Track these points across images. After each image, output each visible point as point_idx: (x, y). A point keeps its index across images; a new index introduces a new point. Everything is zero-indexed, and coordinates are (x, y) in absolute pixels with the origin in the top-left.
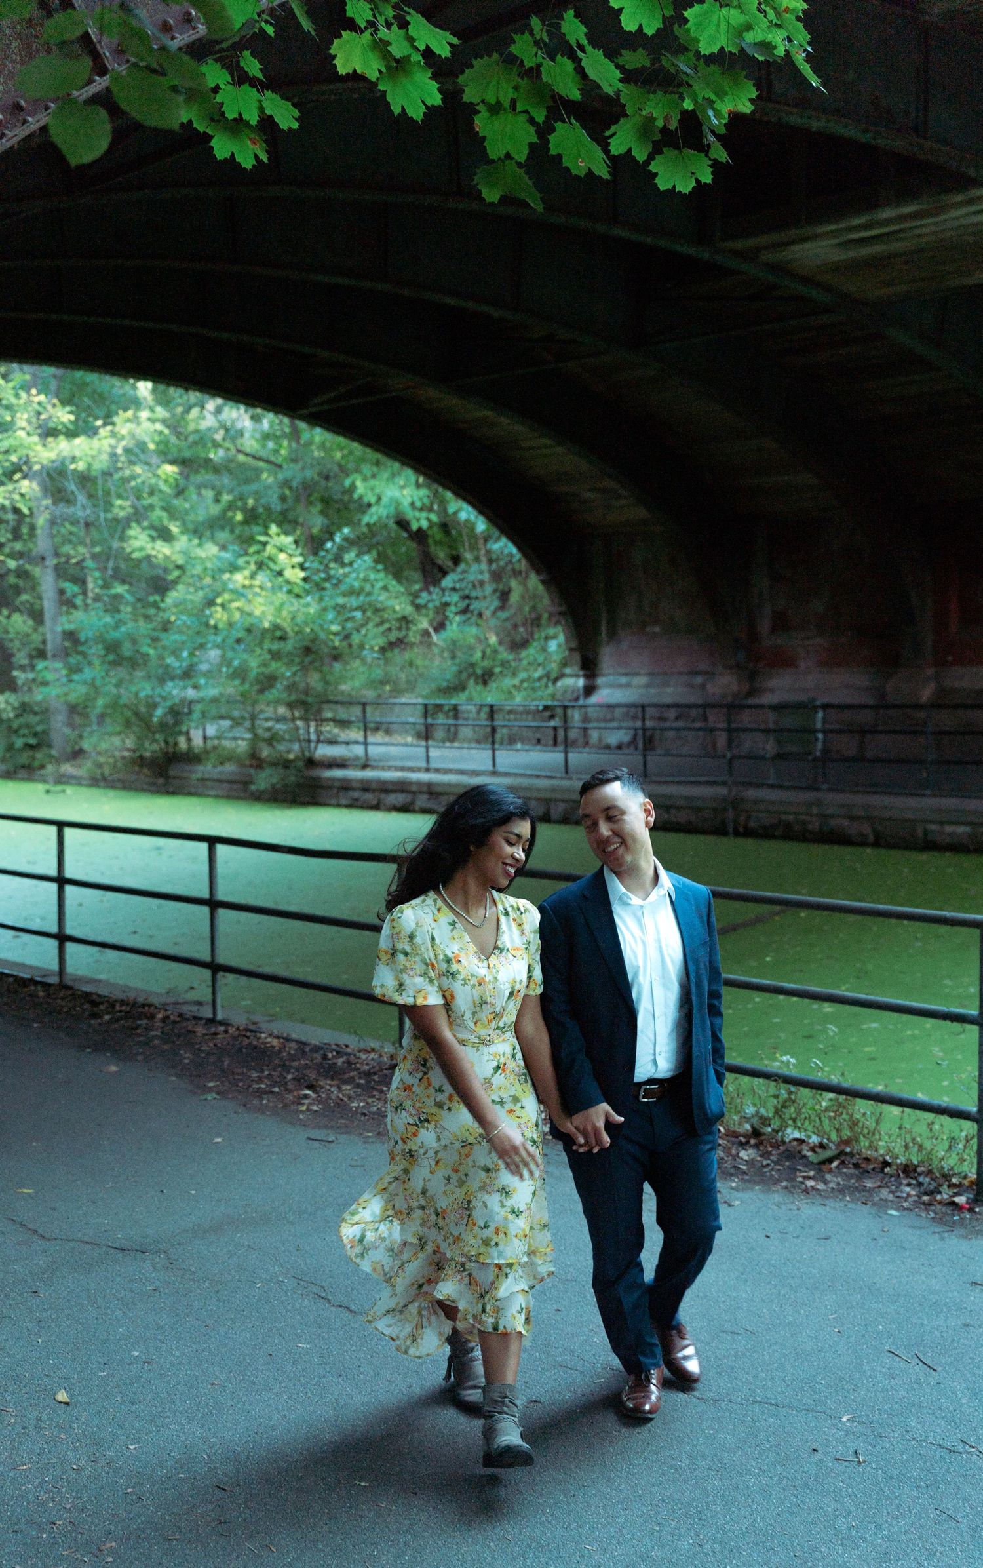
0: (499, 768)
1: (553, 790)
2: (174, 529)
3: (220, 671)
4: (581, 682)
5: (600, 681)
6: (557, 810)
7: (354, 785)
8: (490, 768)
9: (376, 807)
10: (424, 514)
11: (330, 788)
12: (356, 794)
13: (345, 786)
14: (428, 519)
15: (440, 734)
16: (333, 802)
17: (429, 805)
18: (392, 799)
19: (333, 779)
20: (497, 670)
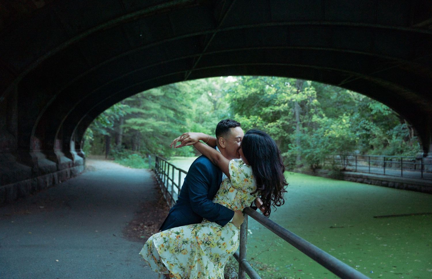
0: (386, 173)
1: (395, 179)
2: (324, 115)
3: (321, 147)
4: (423, 154)
5: (429, 154)
6: (397, 185)
7: (351, 176)
8: (383, 173)
9: (355, 181)
10: (387, 111)
11: (346, 176)
12: (351, 178)
13: (349, 176)
14: (388, 113)
15: (387, 166)
16: (347, 179)
17: (367, 182)
18: (359, 180)
19: (347, 174)
20: (405, 150)
